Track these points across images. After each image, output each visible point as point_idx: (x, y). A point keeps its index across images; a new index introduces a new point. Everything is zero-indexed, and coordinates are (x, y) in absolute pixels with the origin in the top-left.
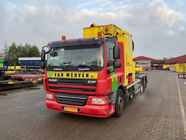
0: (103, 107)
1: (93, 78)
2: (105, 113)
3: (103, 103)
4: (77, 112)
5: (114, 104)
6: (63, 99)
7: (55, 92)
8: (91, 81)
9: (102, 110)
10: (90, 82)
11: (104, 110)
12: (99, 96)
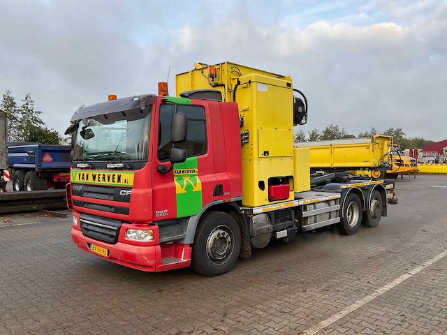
0: (144, 249)
1: (126, 184)
2: (150, 262)
3: (149, 239)
4: (106, 255)
5: (191, 245)
6: (90, 227)
7: (82, 213)
8: (125, 191)
9: (141, 254)
10: (123, 193)
11: (146, 255)
12: (140, 224)
